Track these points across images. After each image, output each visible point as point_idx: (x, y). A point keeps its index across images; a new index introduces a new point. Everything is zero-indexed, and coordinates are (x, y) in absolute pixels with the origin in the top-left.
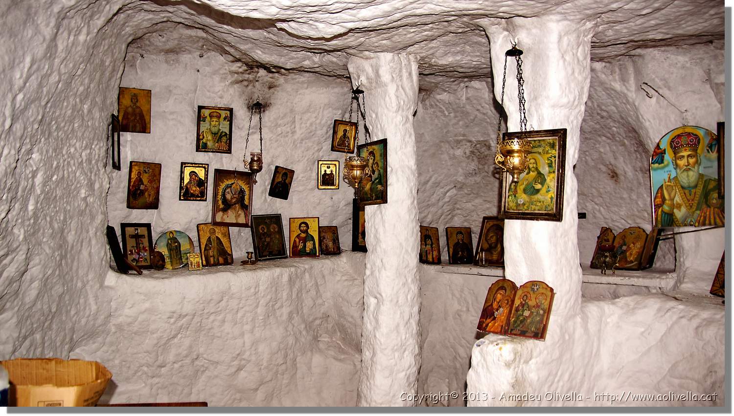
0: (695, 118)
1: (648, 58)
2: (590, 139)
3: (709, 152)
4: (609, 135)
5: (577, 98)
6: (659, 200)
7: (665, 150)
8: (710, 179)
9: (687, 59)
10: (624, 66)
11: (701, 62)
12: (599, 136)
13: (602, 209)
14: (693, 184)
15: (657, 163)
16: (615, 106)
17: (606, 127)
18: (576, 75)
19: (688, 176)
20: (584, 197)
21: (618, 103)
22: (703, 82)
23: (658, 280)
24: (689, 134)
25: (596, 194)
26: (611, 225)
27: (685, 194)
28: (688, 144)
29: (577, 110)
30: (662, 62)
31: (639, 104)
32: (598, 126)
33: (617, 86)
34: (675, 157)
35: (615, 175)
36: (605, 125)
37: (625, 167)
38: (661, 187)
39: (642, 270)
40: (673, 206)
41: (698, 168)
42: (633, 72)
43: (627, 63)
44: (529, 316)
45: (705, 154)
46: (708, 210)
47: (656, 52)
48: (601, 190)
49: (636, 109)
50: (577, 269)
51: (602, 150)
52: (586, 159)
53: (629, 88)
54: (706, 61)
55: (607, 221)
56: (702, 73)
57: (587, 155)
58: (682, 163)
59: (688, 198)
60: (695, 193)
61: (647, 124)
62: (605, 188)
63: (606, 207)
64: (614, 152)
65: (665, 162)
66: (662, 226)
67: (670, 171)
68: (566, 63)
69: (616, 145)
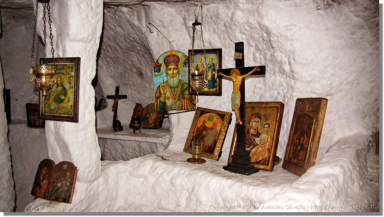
0: (177, 46)
1: (152, 7)
2: (126, 53)
3: (184, 67)
4: (136, 51)
5: (91, 35)
6: (158, 94)
7: (161, 64)
8: (185, 83)
9: (174, 10)
10: (139, 11)
11: (181, 12)
12: (131, 51)
13: (136, 92)
14: (176, 86)
15: (157, 72)
16: (137, 34)
17: (133, 46)
18: (90, 18)
19: (173, 80)
20: (126, 86)
21: (138, 33)
22: (182, 24)
23: (160, 139)
24: (174, 56)
25: (132, 84)
26: (141, 102)
27: (172, 91)
28: (174, 61)
29: (92, 43)
30: (160, 10)
31: (148, 35)
32: (129, 46)
33: (136, 23)
34: (167, 68)
35: (141, 74)
36: (133, 45)
37: (146, 70)
38: (159, 87)
39: (157, 129)
40: (165, 98)
41: (179, 76)
42: (144, 15)
43: (141, 10)
44: (61, 187)
45: (182, 68)
46: (184, 101)
47: (156, 4)
48: (134, 82)
49: (146, 38)
50: (96, 149)
51: (133, 60)
52: (125, 64)
53: (142, 25)
54: (183, 13)
55: (139, 99)
56: (182, 19)
57: (125, 62)
58: (170, 72)
59: (174, 93)
60: (177, 91)
61: (152, 48)
62: (136, 81)
63: (138, 92)
64: (140, 61)
65: (161, 72)
66: (160, 110)
67: (164, 77)
68: (81, 10)
69: (140, 57)
